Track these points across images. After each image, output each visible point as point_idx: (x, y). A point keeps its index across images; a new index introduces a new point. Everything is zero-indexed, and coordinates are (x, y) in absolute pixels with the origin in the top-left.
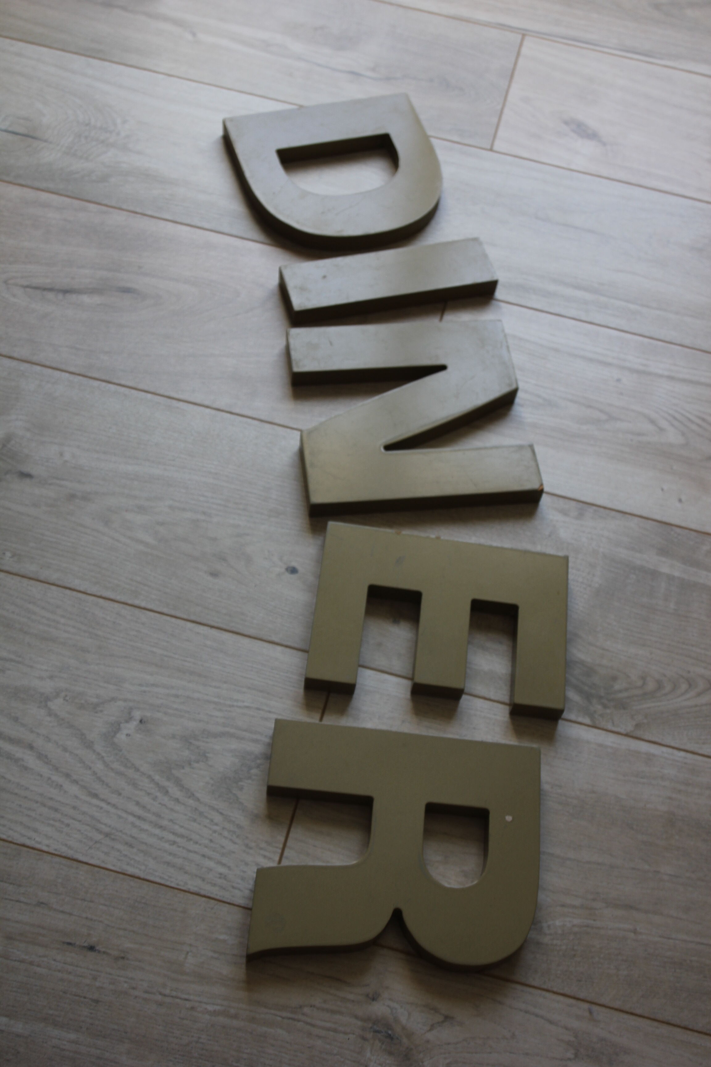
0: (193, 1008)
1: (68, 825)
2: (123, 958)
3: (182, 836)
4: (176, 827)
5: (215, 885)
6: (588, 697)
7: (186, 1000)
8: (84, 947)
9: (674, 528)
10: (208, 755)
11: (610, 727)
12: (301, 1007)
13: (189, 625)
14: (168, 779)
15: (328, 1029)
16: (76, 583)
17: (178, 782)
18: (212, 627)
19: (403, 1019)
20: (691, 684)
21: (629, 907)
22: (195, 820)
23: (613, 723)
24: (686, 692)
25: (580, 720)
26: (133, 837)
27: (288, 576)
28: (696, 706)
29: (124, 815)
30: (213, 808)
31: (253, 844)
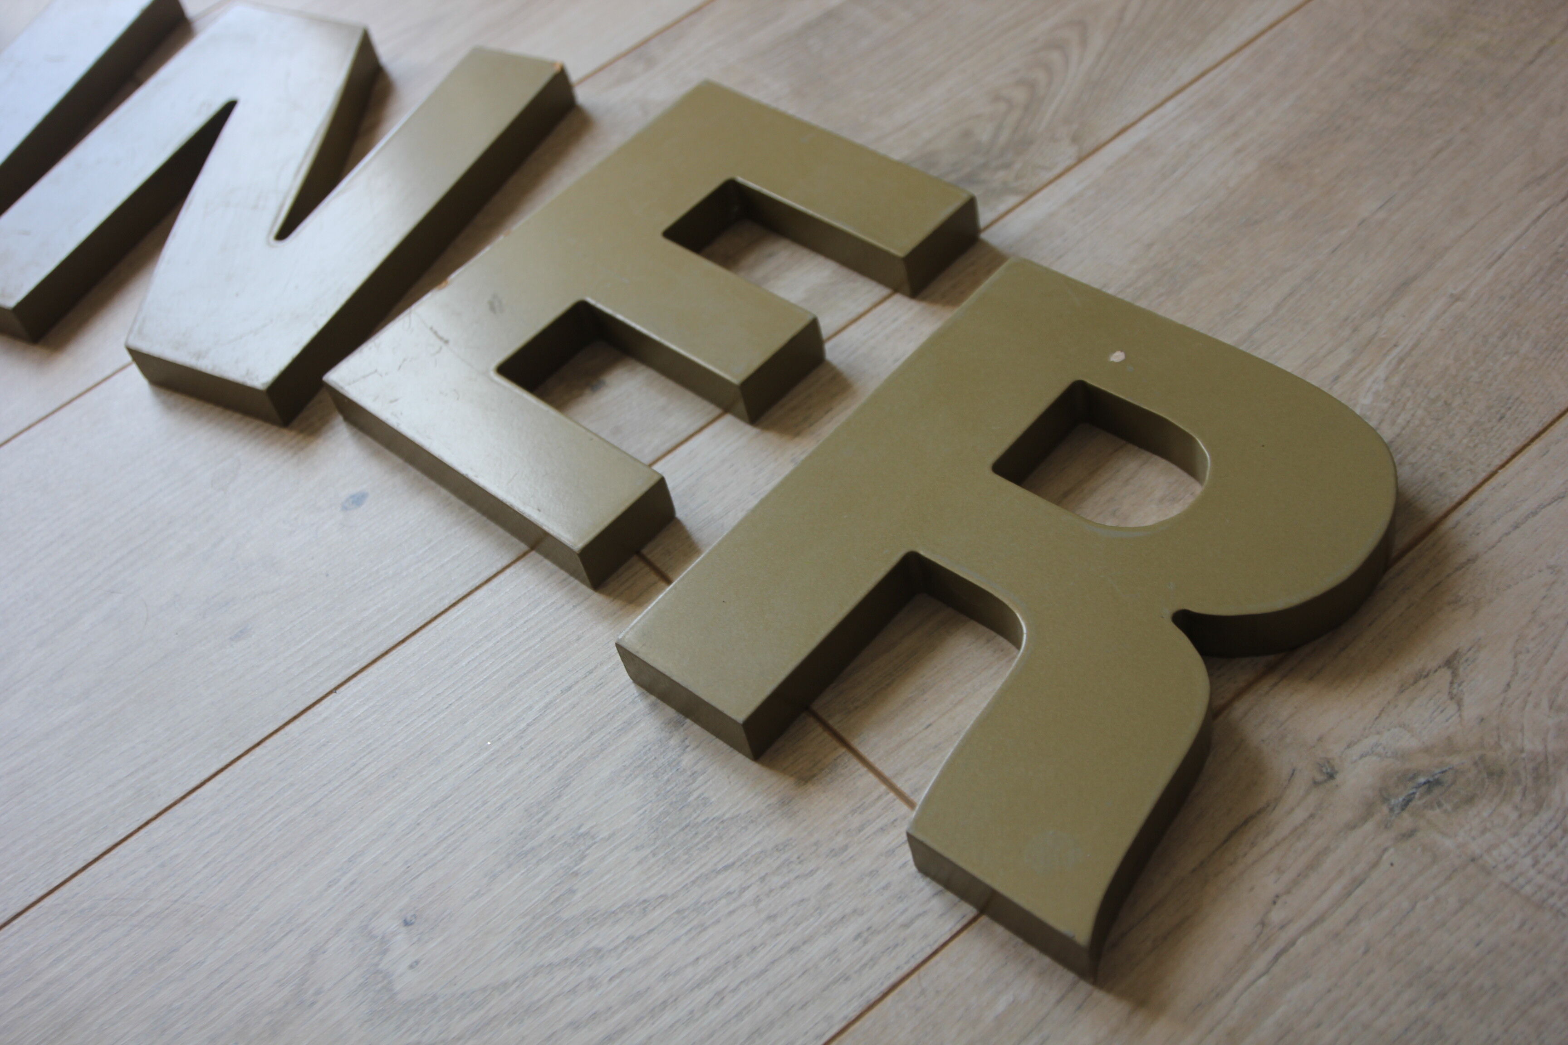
3: (718, 971)
4: (689, 972)
10: (584, 829)
11: (1047, 176)
12: (1263, 924)
13: (295, 727)
14: (573, 934)
15: (1347, 894)
17: (595, 919)
19: (1408, 742)
21: (1402, 288)
22: (703, 928)
23: (1045, 168)
24: (1066, 56)
25: (1002, 208)
27: (359, 514)
28: (1100, 55)
30: (703, 879)
31: (840, 840)
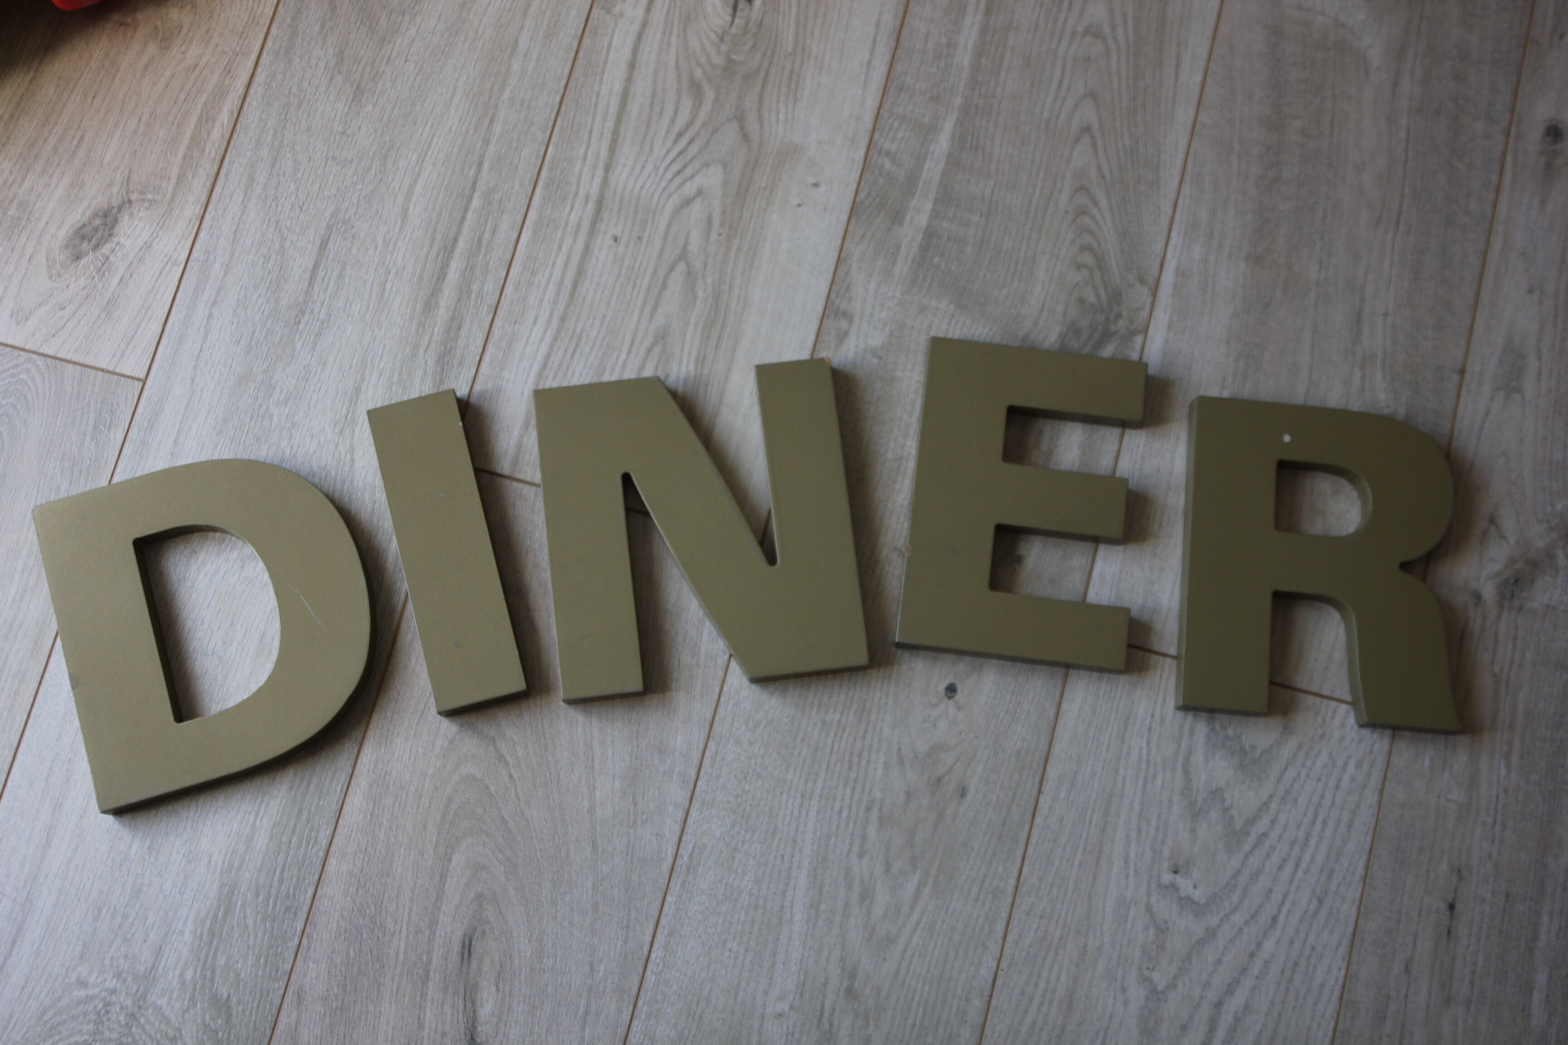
0: (1506, 791)
1: (1313, 948)
2: (1459, 871)
3: (1316, 813)
4: (1306, 821)
5: (1370, 773)
6: (1107, 335)
7: (1497, 799)
8: (1451, 915)
9: (858, 200)
10: (1214, 789)
11: (1145, 314)
12: (1494, 675)
13: (1039, 820)
14: (1247, 834)
15: (1514, 646)
16: (986, 973)
17: (1251, 822)
18: (1040, 792)
19: (1497, 567)
20: (1082, 212)
21: (1359, 317)
22: (1296, 800)
23: (1140, 309)
24: (1093, 218)
25: (1138, 347)
26: (1322, 870)
27: (959, 696)
28: (1111, 210)
29: (1295, 883)
30: (1279, 780)
31: (1320, 731)
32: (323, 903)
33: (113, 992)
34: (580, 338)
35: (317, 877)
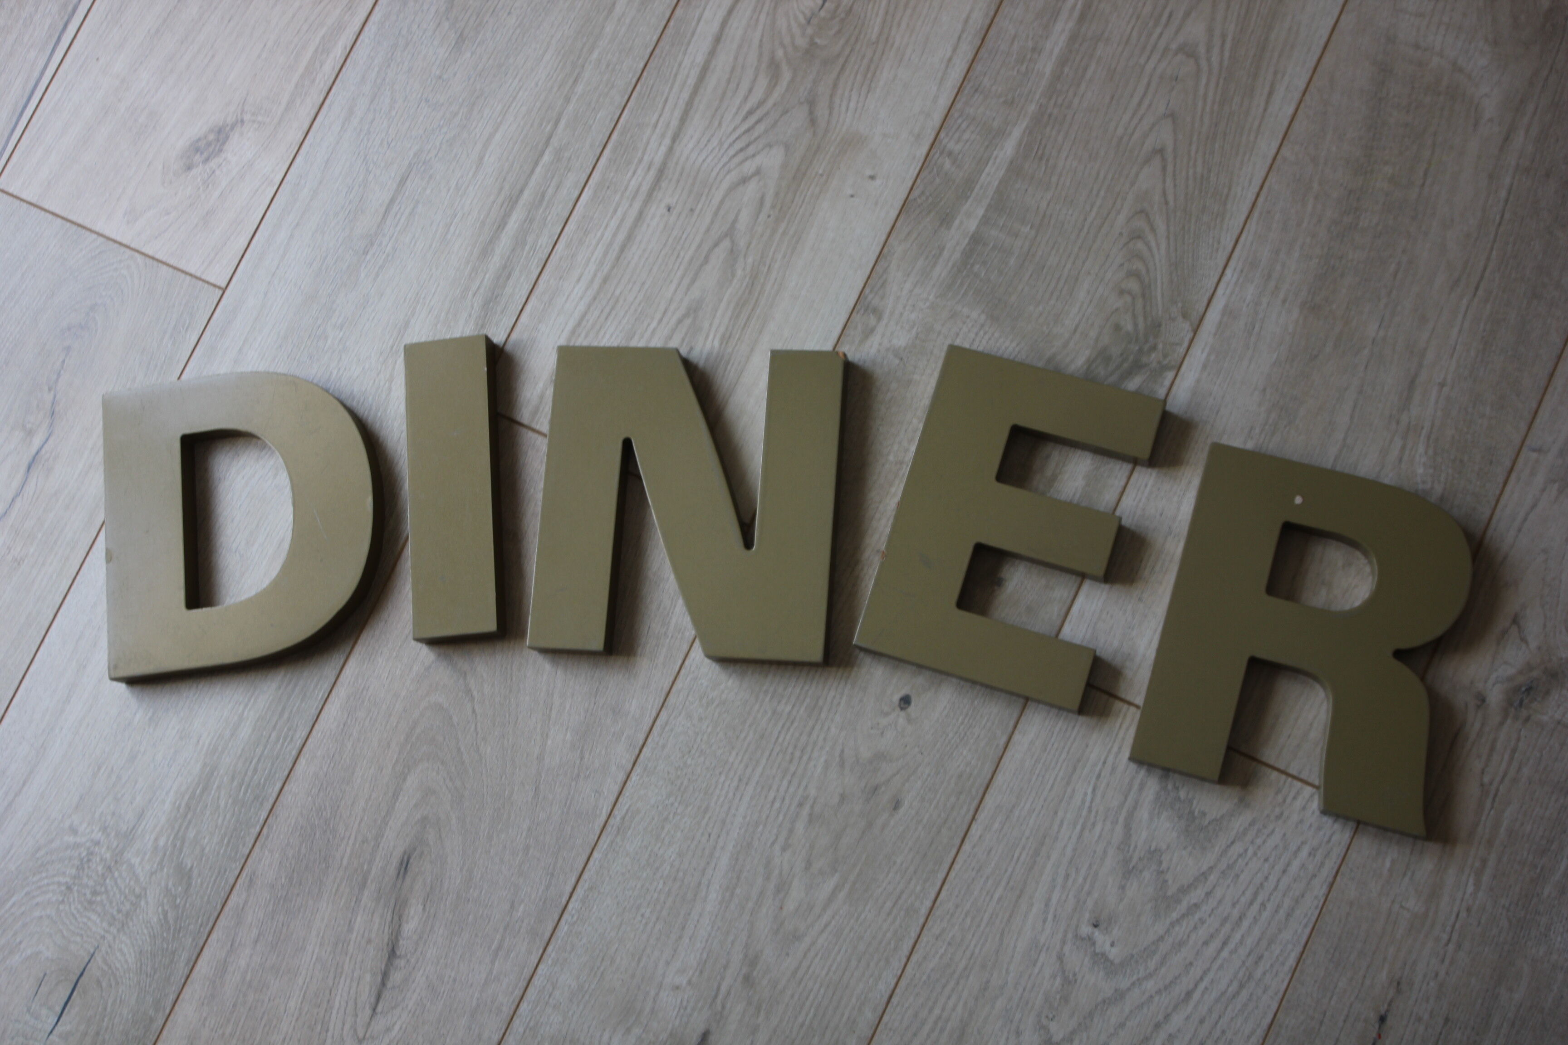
0: (1468, 910)
1: (1224, 1032)
2: (1399, 983)
3: (1256, 895)
4: (1243, 900)
5: (1322, 864)
6: (1137, 366)
7: (1458, 915)
8: (1380, 1028)
9: (911, 197)
10: (1153, 848)
11: (1182, 350)
12: (1482, 785)
13: (967, 847)
14: (1179, 901)
15: (1512, 758)
16: (884, 988)
17: (1184, 890)
18: (973, 818)
19: (1511, 671)
20: (1137, 236)
21: (1412, 384)
22: (1237, 876)
23: (1177, 344)
24: (1147, 244)
25: (1167, 383)
26: (1249, 954)
27: (912, 709)
28: (1168, 238)
29: (1219, 962)
30: (1224, 852)
31: (1277, 811)
32: (287, 798)
33: (97, 843)
34: (617, 301)
35: (286, 773)
